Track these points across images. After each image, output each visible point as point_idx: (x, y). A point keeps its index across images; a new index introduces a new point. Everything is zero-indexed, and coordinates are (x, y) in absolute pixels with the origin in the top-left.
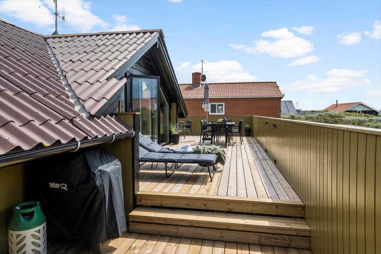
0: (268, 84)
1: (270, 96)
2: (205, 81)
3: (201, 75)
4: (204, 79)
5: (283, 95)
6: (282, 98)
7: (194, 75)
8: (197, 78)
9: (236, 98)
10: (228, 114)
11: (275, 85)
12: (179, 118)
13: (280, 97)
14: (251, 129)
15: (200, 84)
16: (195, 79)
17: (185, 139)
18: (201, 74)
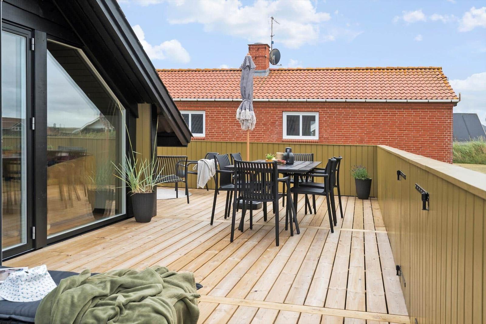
0: (422, 72)
1: (426, 99)
2: (279, 64)
3: (270, 49)
4: (276, 58)
5: (458, 97)
6: (455, 104)
7: (253, 48)
8: (259, 57)
9: (346, 102)
10: (327, 138)
11: (438, 75)
12: (159, 144)
13: (451, 103)
14: (371, 180)
15: (267, 70)
16: (256, 58)
17: (188, 203)
18: (269, 47)
